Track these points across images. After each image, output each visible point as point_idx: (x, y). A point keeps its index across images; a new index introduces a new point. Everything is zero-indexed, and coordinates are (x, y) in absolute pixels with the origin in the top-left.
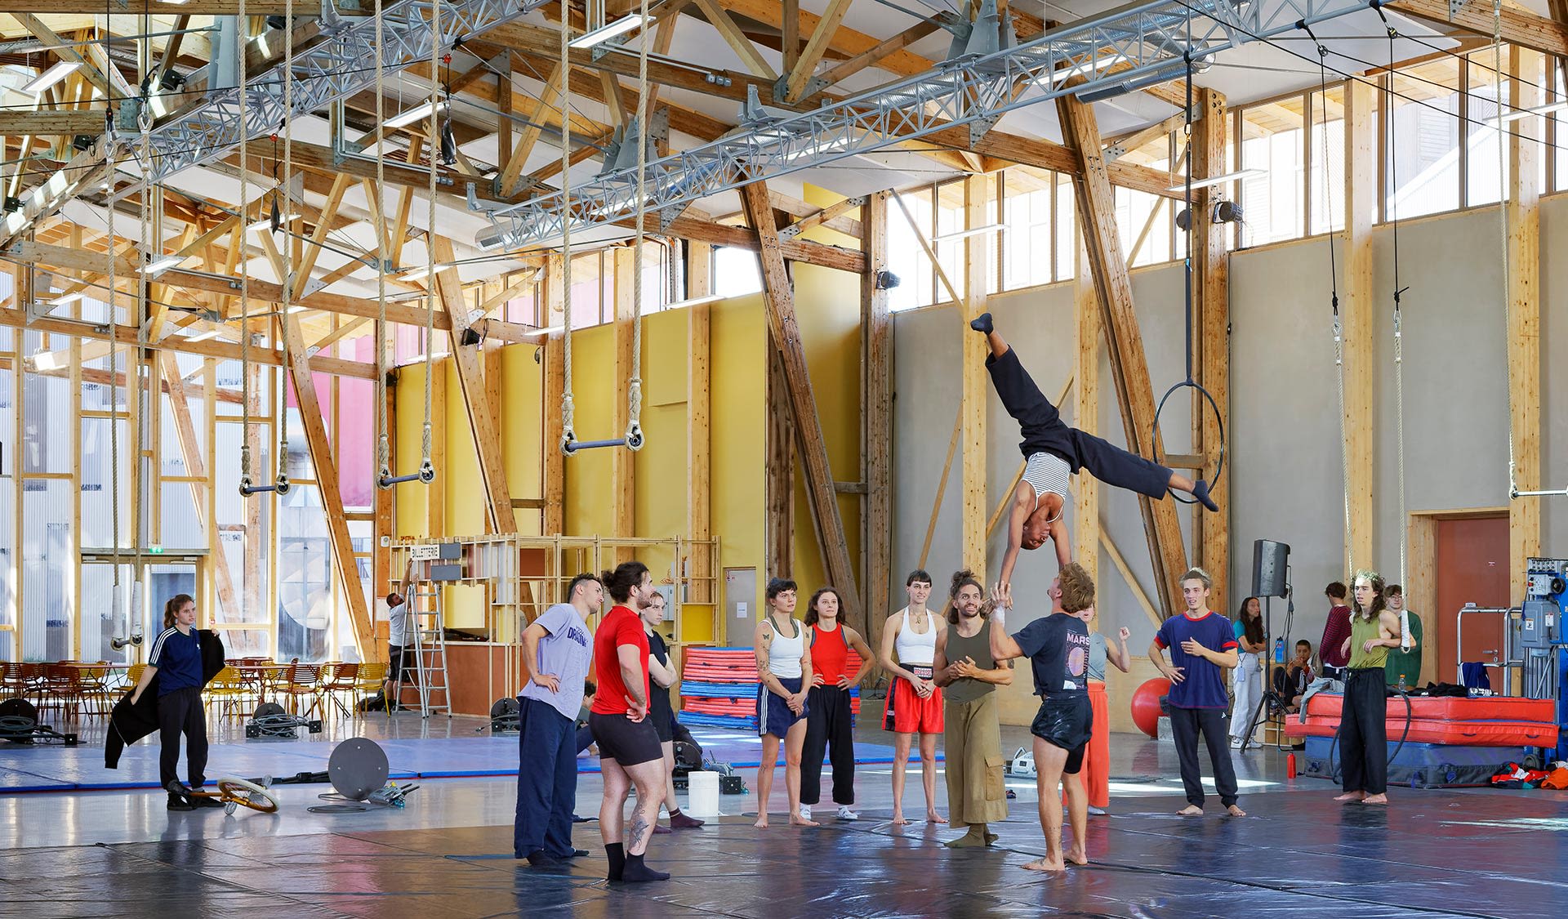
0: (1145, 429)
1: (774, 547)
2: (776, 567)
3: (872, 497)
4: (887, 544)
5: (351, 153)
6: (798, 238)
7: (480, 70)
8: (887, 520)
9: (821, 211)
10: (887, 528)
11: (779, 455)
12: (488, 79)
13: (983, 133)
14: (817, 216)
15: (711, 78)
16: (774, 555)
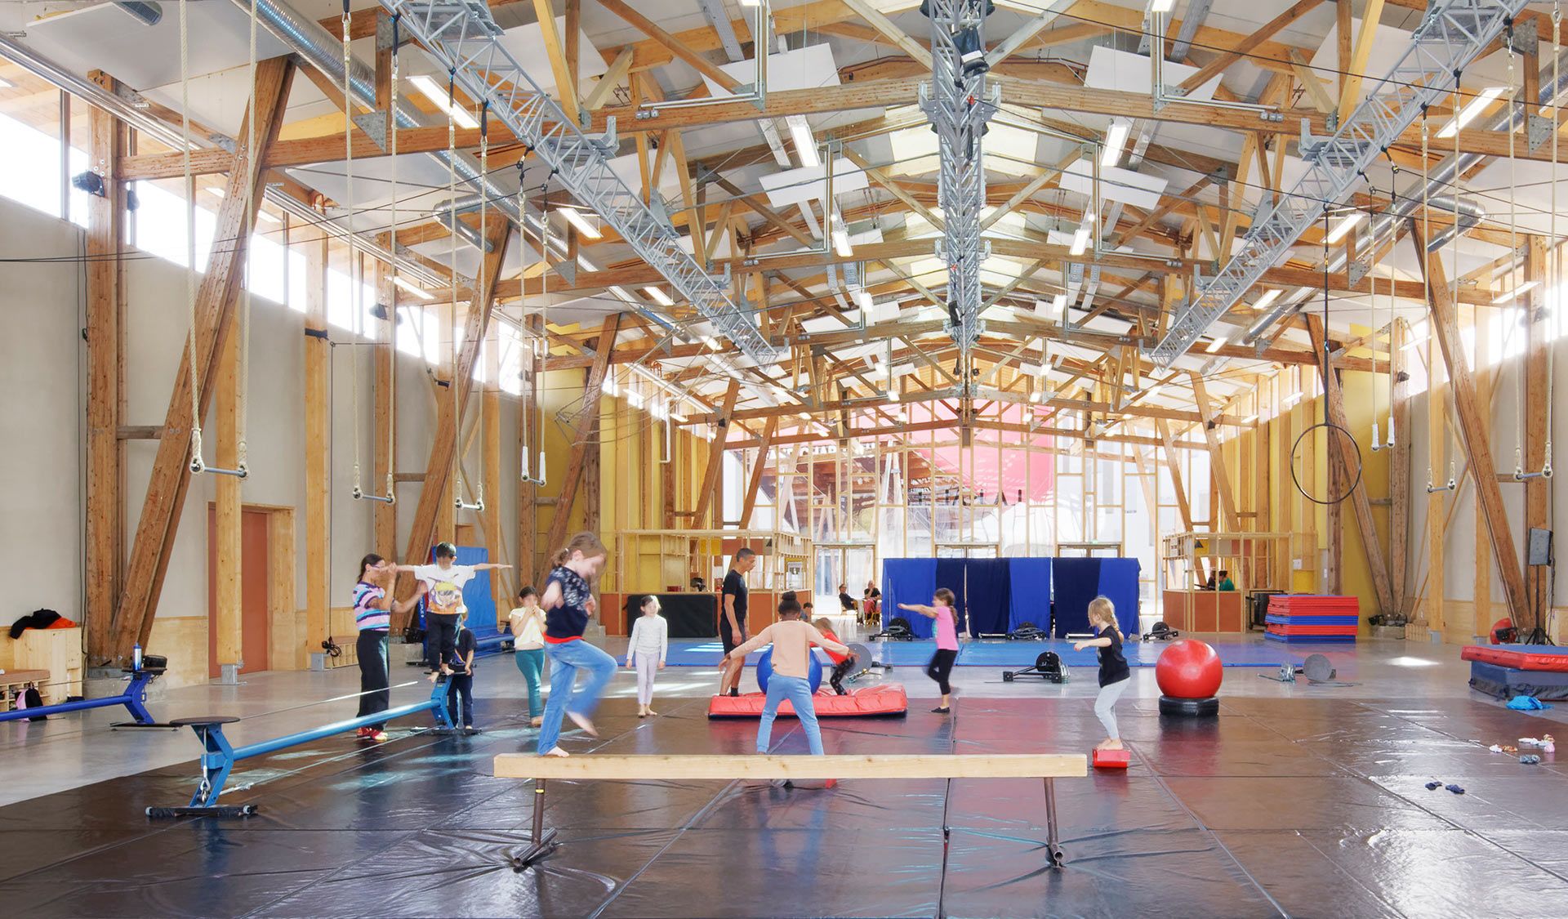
0: (1480, 458)
1: (1332, 536)
2: (1333, 548)
3: (1395, 507)
4: (1404, 533)
5: (1073, 329)
6: (1346, 355)
7: (1148, 277)
8: (1405, 521)
9: (1361, 339)
10: (1404, 524)
11: (1335, 483)
12: (1152, 282)
13: (1358, 279)
14: (1358, 342)
15: (1169, 263)
16: (1332, 541)
